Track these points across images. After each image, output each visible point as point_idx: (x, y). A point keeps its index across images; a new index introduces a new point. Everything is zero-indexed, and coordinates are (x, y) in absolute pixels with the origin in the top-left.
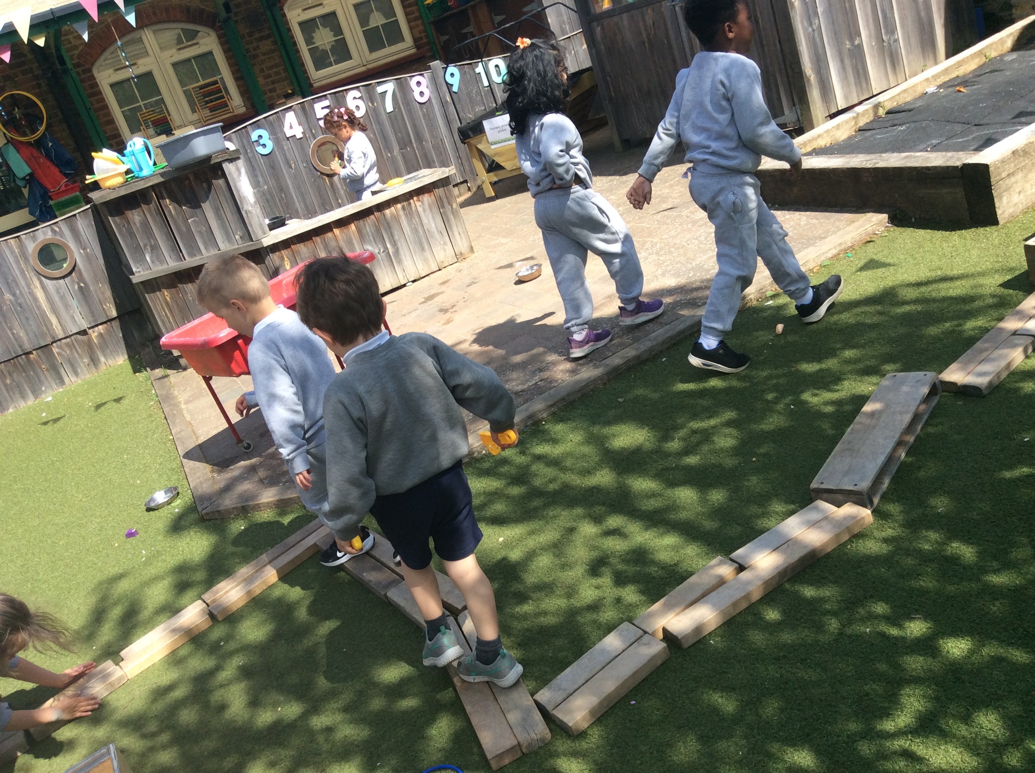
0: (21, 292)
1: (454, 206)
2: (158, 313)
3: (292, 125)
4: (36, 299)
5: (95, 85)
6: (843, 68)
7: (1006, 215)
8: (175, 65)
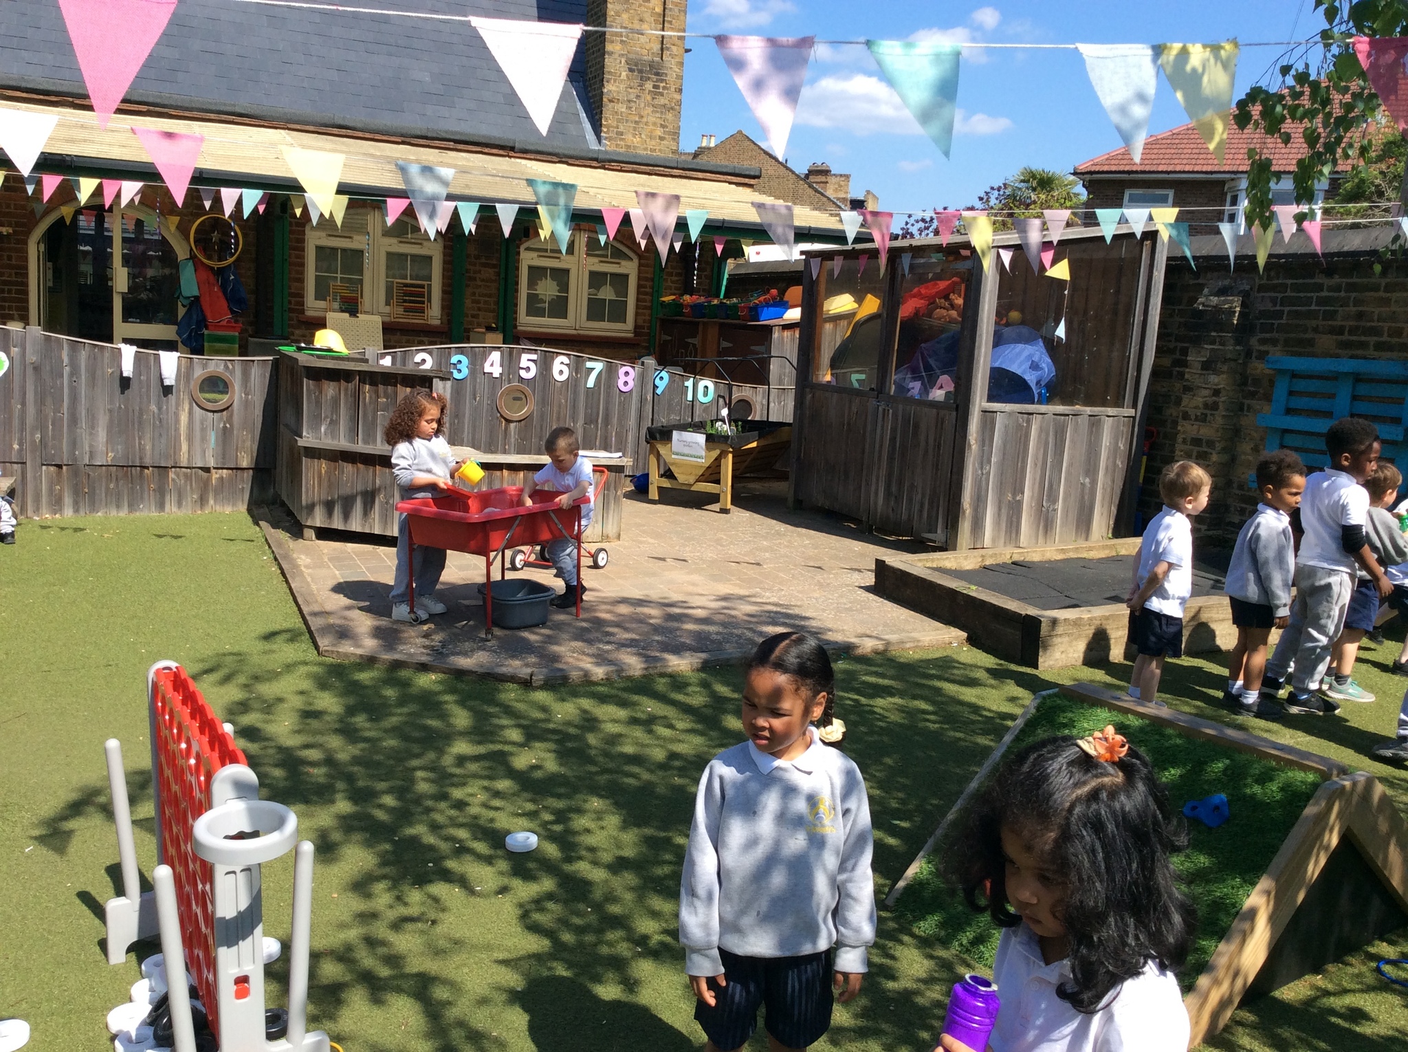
0: (167, 409)
1: (619, 493)
2: (307, 479)
3: (494, 364)
4: (177, 421)
5: (303, 241)
6: (999, 515)
7: (1046, 664)
8: (389, 254)
